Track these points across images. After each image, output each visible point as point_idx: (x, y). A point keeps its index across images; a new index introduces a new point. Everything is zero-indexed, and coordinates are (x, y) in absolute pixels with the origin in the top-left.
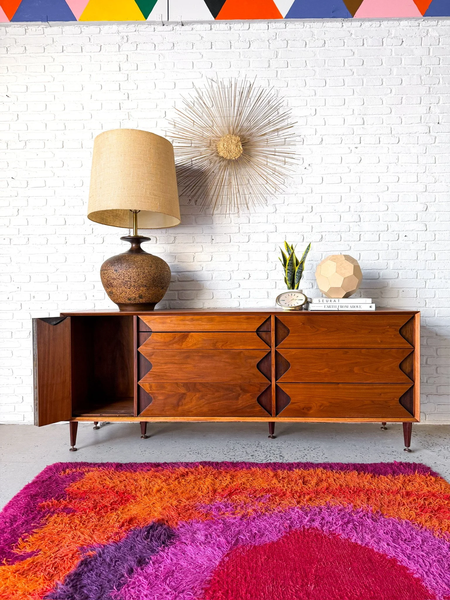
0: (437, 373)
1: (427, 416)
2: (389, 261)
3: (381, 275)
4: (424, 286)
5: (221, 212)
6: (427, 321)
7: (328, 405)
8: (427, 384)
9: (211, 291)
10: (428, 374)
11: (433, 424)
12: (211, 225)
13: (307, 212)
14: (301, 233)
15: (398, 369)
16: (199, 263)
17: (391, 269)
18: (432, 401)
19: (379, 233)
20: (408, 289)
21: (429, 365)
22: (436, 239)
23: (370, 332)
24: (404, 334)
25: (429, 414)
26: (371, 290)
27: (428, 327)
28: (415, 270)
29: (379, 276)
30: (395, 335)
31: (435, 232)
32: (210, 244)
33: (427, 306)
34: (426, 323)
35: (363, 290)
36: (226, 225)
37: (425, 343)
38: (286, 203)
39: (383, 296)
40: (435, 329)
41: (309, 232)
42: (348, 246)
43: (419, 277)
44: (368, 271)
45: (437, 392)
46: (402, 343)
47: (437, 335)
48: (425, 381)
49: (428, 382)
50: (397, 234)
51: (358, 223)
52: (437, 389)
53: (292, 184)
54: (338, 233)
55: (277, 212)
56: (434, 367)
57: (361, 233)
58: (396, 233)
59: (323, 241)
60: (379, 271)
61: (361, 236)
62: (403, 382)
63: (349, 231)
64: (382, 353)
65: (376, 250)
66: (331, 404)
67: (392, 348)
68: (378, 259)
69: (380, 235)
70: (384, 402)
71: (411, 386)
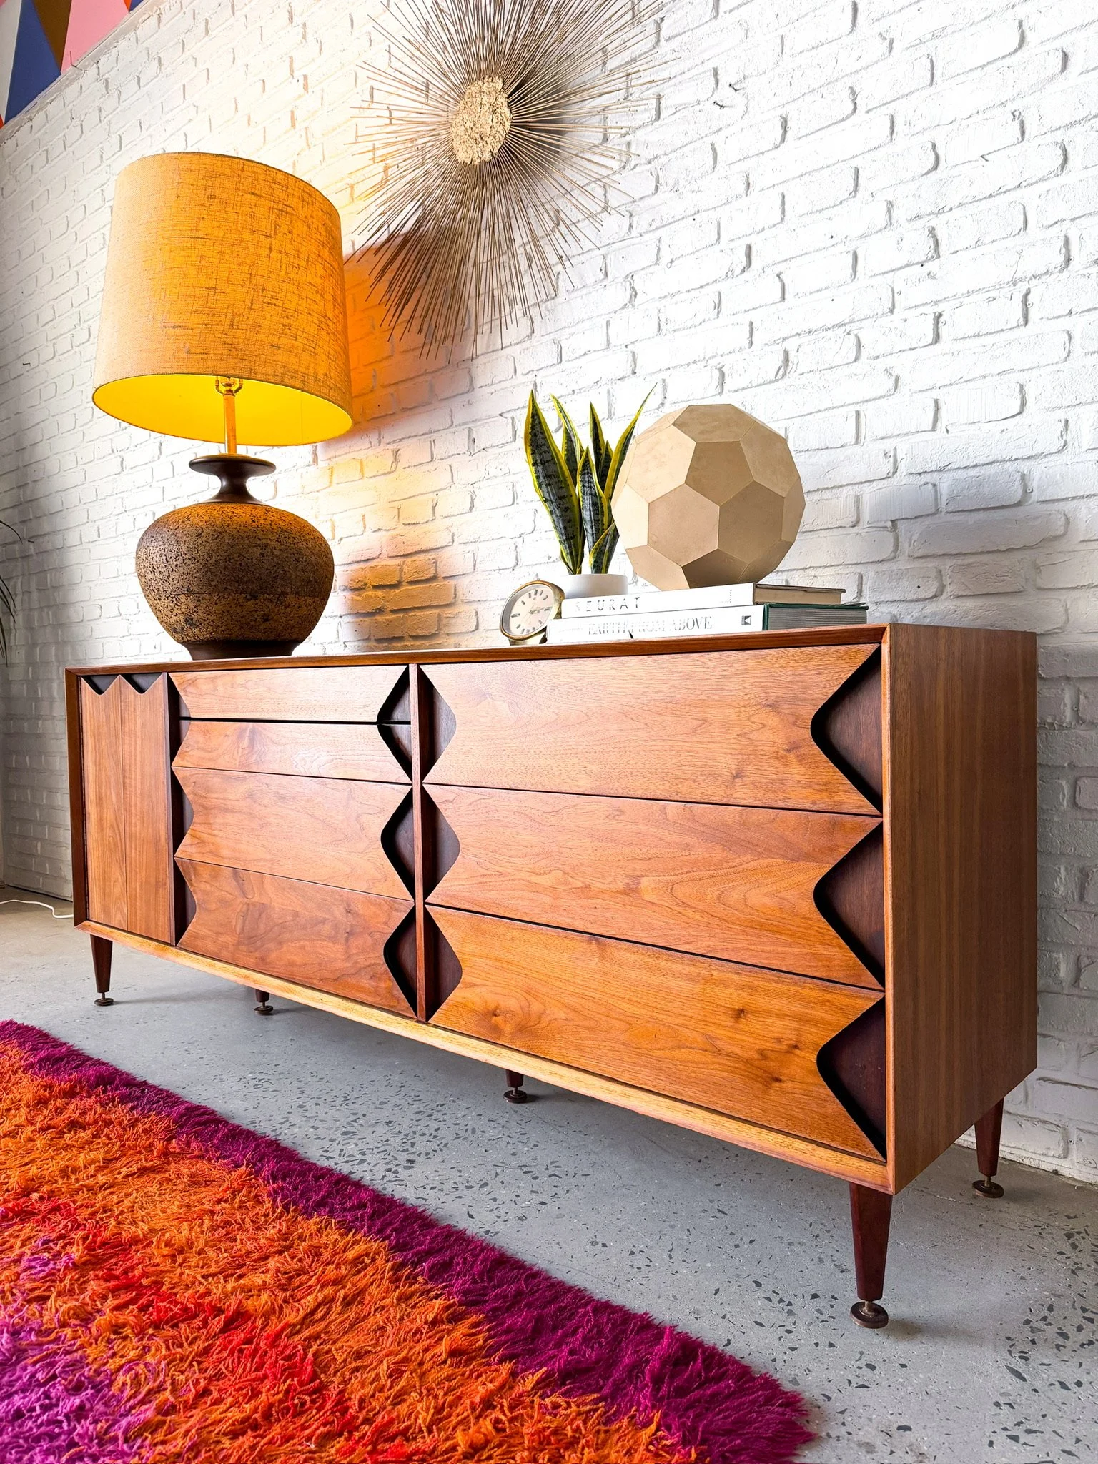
2: (1071, 415)
3: (1034, 484)
5: (488, 346)
7: (564, 1015)
9: (474, 606)
12: (465, 398)
13: (729, 274)
14: (713, 362)
16: (448, 522)
17: (1085, 447)
19: (1022, 287)
23: (694, 731)
26: (985, 558)
29: (1027, 492)
30: (793, 746)
32: (467, 457)
35: (948, 564)
36: (504, 385)
38: (665, 259)
39: (1041, 582)
41: (741, 350)
42: (885, 376)
44: (972, 473)
51: (930, 266)
53: (682, 183)
54: (848, 328)
55: (637, 301)
57: (938, 309)
59: (792, 378)
60: (1025, 467)
61: (941, 320)
62: (833, 976)
63: (891, 311)
64: (743, 823)
65: (1010, 371)
66: (572, 1014)
67: (782, 805)
68: (1020, 413)
69: (1030, 297)
70: (756, 1056)
71: (871, 1004)
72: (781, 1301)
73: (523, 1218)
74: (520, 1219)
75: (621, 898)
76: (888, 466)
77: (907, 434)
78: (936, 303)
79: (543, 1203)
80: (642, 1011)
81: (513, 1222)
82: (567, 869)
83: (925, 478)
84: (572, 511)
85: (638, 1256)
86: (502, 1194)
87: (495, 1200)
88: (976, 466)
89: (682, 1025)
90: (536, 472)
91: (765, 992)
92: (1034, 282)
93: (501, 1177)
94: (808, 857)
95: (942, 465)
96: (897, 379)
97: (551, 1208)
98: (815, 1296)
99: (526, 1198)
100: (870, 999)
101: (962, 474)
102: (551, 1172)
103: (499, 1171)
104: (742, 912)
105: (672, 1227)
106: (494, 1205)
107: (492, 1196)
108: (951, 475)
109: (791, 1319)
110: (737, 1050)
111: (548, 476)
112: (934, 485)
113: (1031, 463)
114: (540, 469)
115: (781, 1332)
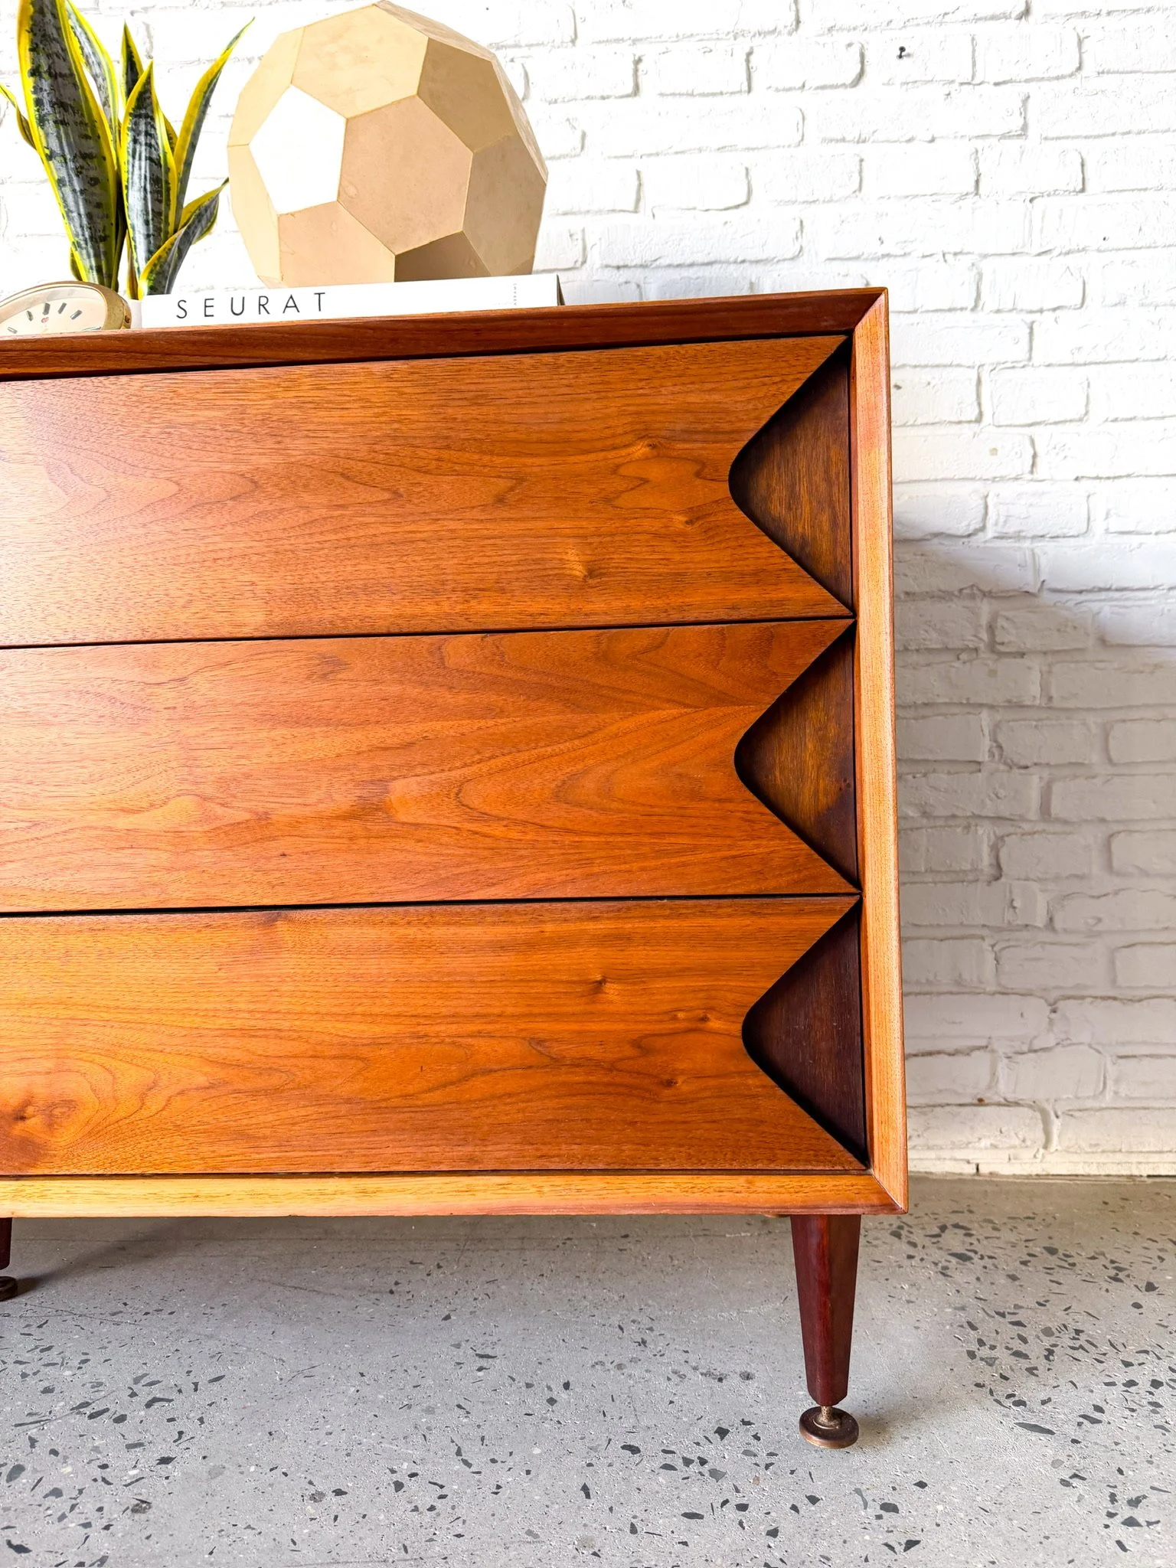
0: (1109, 867)
1: (1056, 1125)
2: (807, 213)
4: (1021, 353)
6: (1043, 562)
7: (201, 1080)
8: (1048, 936)
10: (1057, 878)
11: (1093, 1170)
15: (725, 780)
17: (822, 255)
18: (1085, 1037)
19: (744, 44)
20: (925, 375)
21: (1057, 820)
22: (1089, 68)
23: (500, 500)
24: (777, 508)
25: (1069, 1114)
27: (1047, 598)
28: (966, 261)
30: (695, 516)
31: (1080, 23)
33: (1042, 471)
34: (1037, 571)
37: (1035, 689)
40: (1095, 606)
42: (566, 129)
43: (989, 301)
45: (1114, 982)
46: (758, 577)
47: (1103, 642)
48: (1040, 920)
49: (1058, 924)
50: (855, 51)
52: (1112, 962)
54: (510, 52)
56: (1091, 837)
57: (639, 50)
58: (843, 38)
60: (754, 271)
61: (641, 66)
62: (770, 885)
63: (573, 41)
64: (603, 657)
65: (732, 148)
66: (221, 1074)
67: (676, 617)
68: (746, 203)
69: (752, 58)
70: (628, 1051)
71: (834, 920)
72: (687, 1462)
73: (141, 1507)
74: (136, 1510)
75: (341, 828)
76: (576, 254)
77: (600, 212)
78: (635, 41)
79: (165, 1461)
80: (393, 1029)
81: (124, 1523)
82: (209, 790)
83: (624, 275)
84: (106, 189)
85: (410, 1485)
86: (65, 1474)
87: (57, 1493)
88: (692, 265)
89: (479, 1034)
90: (37, 89)
91: (647, 940)
92: (758, 40)
93: (44, 1443)
94: (721, 698)
95: (648, 257)
96: (584, 136)
97: (188, 1463)
98: (722, 1432)
99: (125, 1468)
100: (832, 912)
101: (675, 275)
102: (145, 1395)
103: (33, 1431)
104: (604, 810)
105: (430, 1411)
106: (61, 1505)
107: (46, 1487)
108: (660, 273)
109: (726, 1484)
110: (594, 1052)
111: (60, 104)
112: (638, 286)
113: (760, 268)
114: (46, 84)
115: (730, 1511)
